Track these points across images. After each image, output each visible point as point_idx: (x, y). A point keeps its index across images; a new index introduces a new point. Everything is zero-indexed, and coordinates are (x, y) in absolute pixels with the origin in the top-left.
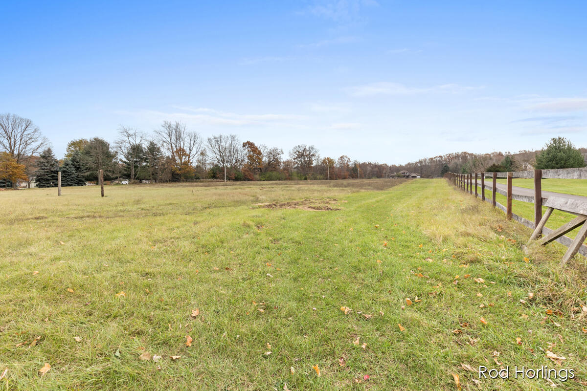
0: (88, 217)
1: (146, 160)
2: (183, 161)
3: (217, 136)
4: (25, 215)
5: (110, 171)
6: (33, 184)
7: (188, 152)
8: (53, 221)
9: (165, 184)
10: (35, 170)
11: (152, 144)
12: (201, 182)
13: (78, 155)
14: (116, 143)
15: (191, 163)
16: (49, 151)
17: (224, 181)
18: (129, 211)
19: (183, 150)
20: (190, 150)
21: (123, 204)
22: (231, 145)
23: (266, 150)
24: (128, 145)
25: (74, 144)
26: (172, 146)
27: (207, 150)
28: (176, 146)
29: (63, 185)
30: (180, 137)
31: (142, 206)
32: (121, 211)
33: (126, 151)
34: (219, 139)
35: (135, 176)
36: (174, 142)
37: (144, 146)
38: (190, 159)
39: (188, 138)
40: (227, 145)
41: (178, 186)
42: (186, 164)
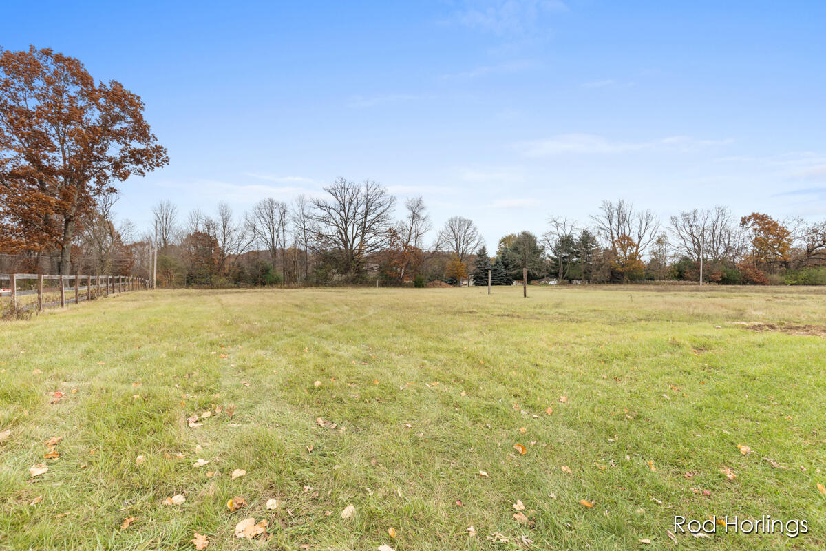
0: (508, 315)
1: (577, 254)
2: (628, 254)
3: (688, 210)
4: (463, 309)
5: (536, 269)
6: (471, 283)
7: (636, 241)
8: (481, 317)
9: (599, 286)
10: (473, 269)
11: (585, 233)
12: (655, 284)
13: (507, 252)
14: (544, 236)
15: (640, 256)
16: (483, 249)
17: (699, 284)
18: (545, 314)
19: (629, 239)
20: (640, 238)
21: (541, 307)
22: (715, 224)
23: (803, 226)
24: (557, 237)
25: (504, 240)
26: (612, 234)
27: (669, 235)
28: (618, 234)
29: (492, 284)
30: (624, 219)
31: (561, 310)
32: (539, 314)
33: (554, 245)
34: (691, 217)
35: (564, 274)
36: (615, 227)
37: (575, 237)
38: (639, 250)
39: (637, 219)
40: (709, 223)
41: (616, 290)
42: (633, 257)
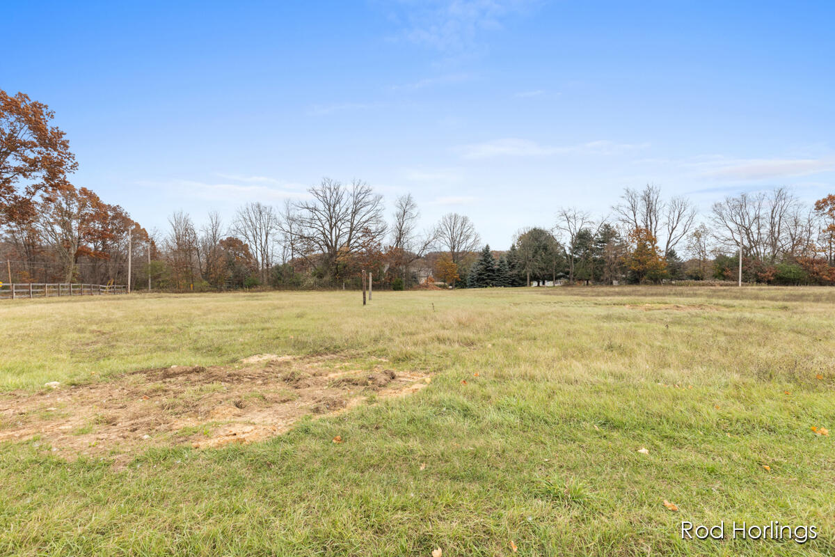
11: (605, 226)
17: (737, 285)
37: (594, 232)
